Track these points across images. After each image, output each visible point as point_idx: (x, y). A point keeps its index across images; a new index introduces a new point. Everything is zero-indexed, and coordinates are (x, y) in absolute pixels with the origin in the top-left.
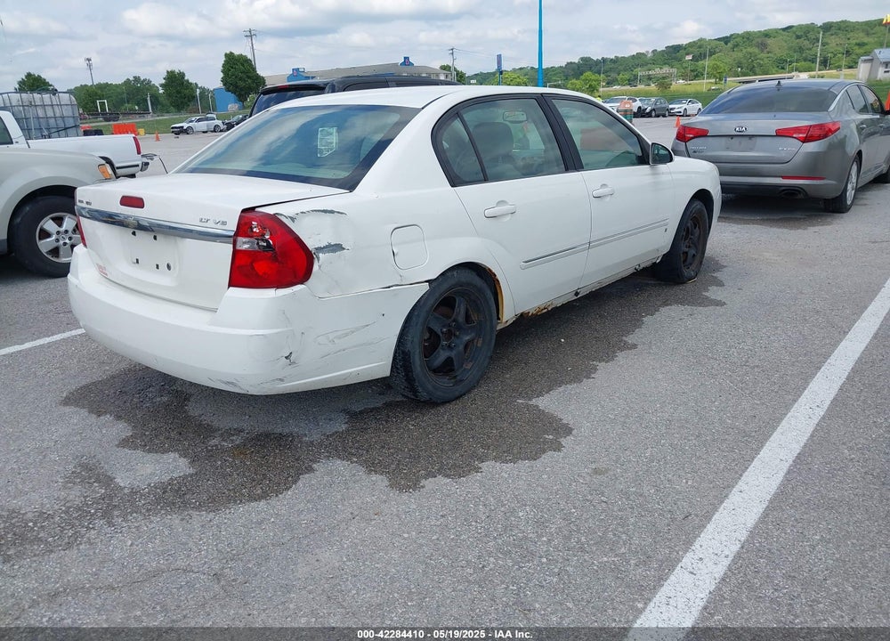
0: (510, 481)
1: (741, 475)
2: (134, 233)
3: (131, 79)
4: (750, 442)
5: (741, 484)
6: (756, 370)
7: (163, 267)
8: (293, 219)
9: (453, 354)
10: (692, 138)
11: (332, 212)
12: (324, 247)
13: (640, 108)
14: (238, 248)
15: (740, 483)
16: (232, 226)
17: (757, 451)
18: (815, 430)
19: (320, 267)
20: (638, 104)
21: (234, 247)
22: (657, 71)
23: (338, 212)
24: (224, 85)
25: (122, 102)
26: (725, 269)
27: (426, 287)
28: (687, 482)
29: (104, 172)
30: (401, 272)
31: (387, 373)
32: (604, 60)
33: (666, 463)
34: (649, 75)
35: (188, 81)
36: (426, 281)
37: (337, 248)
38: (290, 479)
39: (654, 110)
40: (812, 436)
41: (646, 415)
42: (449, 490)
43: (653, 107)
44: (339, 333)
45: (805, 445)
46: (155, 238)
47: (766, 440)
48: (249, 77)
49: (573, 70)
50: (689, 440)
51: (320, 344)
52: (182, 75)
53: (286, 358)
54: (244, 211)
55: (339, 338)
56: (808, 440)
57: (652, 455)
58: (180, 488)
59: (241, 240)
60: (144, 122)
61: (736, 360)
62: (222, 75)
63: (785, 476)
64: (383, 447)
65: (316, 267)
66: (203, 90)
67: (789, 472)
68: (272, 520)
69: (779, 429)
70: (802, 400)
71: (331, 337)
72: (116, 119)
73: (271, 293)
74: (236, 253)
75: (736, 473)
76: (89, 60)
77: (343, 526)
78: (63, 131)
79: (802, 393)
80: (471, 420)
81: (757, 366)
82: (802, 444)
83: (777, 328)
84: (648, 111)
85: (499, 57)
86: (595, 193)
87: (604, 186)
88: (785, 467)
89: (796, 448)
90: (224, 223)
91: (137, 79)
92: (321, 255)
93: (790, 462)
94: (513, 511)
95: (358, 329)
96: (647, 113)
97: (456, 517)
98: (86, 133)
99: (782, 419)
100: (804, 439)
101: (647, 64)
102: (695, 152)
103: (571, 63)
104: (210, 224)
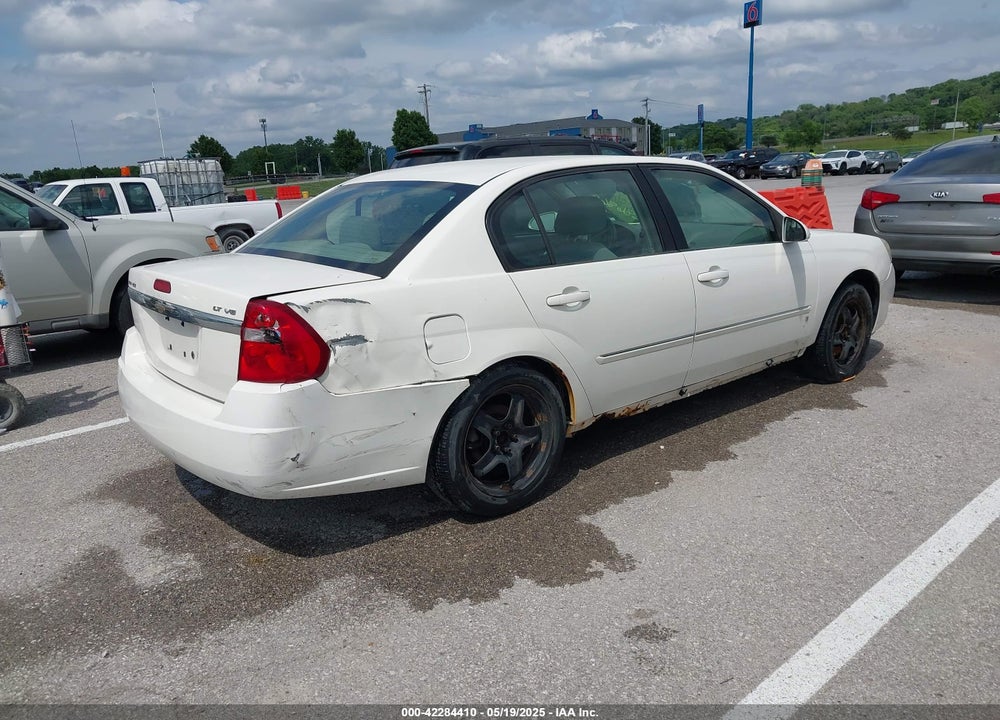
0: (534, 618)
1: (816, 633)
2: (167, 318)
3: (304, 139)
4: (842, 591)
5: (812, 646)
6: (887, 497)
7: (189, 355)
8: (306, 309)
9: (507, 460)
10: (879, 205)
11: (353, 301)
12: (342, 339)
13: (864, 163)
14: (246, 339)
15: (811, 643)
16: (240, 316)
17: (847, 604)
18: (936, 581)
19: (336, 360)
20: (862, 158)
21: (242, 338)
22: (894, 118)
23: (361, 302)
24: (395, 144)
25: (293, 163)
26: (895, 365)
27: (466, 383)
28: (744, 636)
29: (211, 244)
30: (436, 367)
31: (422, 480)
32: (829, 108)
33: (727, 610)
34: (885, 123)
35: (357, 140)
36: (466, 378)
37: (358, 340)
38: (295, 594)
39: (883, 165)
40: (927, 588)
41: (727, 547)
42: (461, 624)
43: (882, 161)
44: (358, 434)
45: (914, 600)
46: (183, 324)
47: (866, 589)
48: (421, 136)
49: (791, 119)
50: (767, 582)
51: (334, 445)
52: (352, 134)
53: (293, 460)
54: (252, 300)
55: (360, 438)
56: (920, 594)
57: (714, 598)
58: (179, 595)
59: (248, 330)
60: (309, 184)
61: (866, 483)
62: (393, 134)
63: (872, 640)
64: (408, 565)
65: (332, 361)
66: (377, 150)
67: (879, 635)
68: (259, 640)
69: (887, 578)
70: (933, 540)
71: (349, 437)
72: (281, 182)
73: (276, 389)
74: (244, 344)
75: (811, 629)
76: (264, 121)
77: (330, 655)
78: (207, 197)
79: (936, 530)
80: (518, 539)
81: (890, 493)
82: (910, 598)
83: (935, 444)
84: (874, 166)
85: (701, 107)
86: (701, 277)
87: (713, 269)
88: (876, 626)
89: (902, 603)
90: (233, 312)
91: (309, 139)
92: (338, 348)
93: (886, 620)
94: (523, 655)
95: (382, 430)
96: (875, 169)
97: (456, 657)
98: (230, 200)
99: (896, 564)
100: (914, 592)
101: (883, 110)
102: (883, 221)
103: (789, 112)
104: (222, 313)
